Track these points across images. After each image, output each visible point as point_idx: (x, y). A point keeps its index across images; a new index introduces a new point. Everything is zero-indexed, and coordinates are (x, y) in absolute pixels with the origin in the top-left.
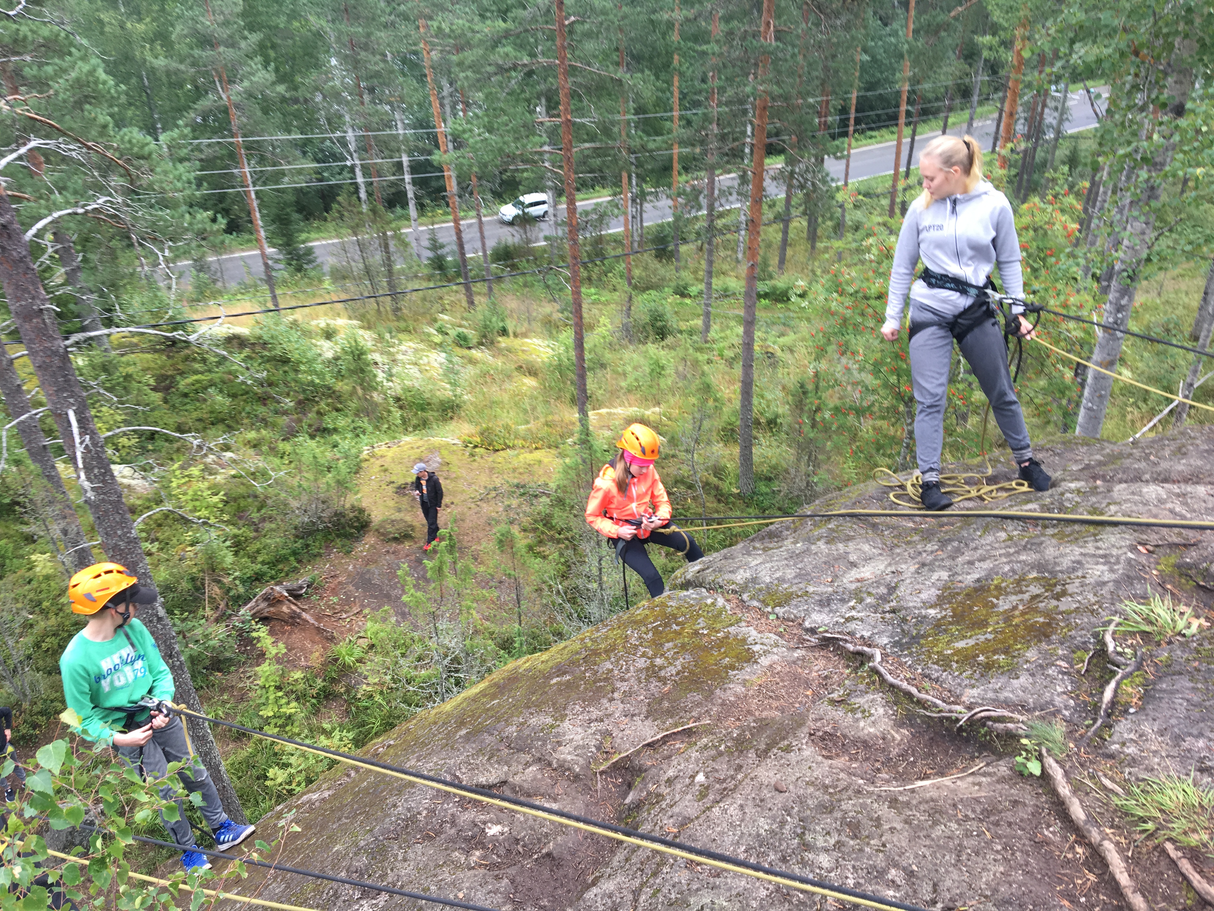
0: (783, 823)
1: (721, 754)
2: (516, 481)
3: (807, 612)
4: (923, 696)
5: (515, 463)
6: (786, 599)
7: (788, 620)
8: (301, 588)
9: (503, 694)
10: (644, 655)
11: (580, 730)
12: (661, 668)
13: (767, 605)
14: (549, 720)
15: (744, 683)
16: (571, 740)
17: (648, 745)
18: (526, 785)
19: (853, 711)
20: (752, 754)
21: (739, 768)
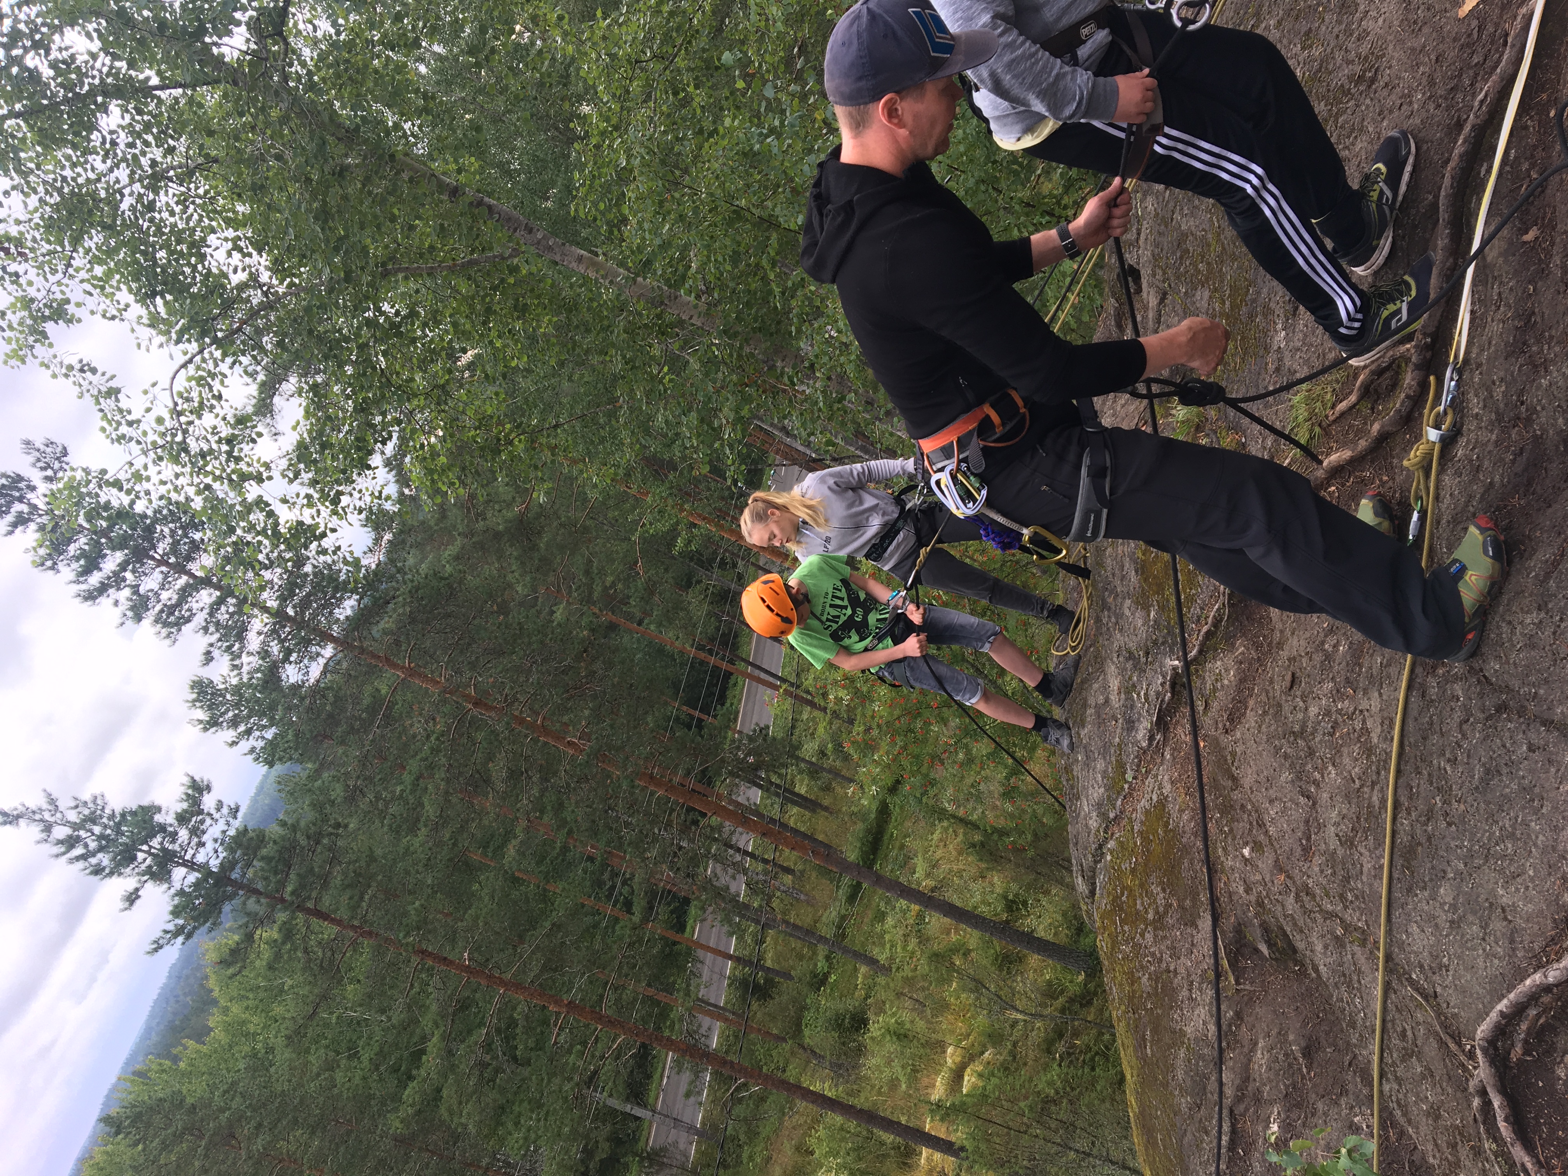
0: (1286, 756)
1: (1231, 830)
3: (1136, 743)
4: (1210, 620)
6: (1121, 767)
7: (1138, 766)
9: (1153, 1128)
10: (1142, 935)
11: (1196, 1011)
12: (1157, 912)
13: (1123, 788)
14: (1182, 1053)
15: (1181, 811)
16: (1205, 1023)
18: (1237, 1082)
19: (1215, 690)
20: (1236, 795)
21: (1243, 806)
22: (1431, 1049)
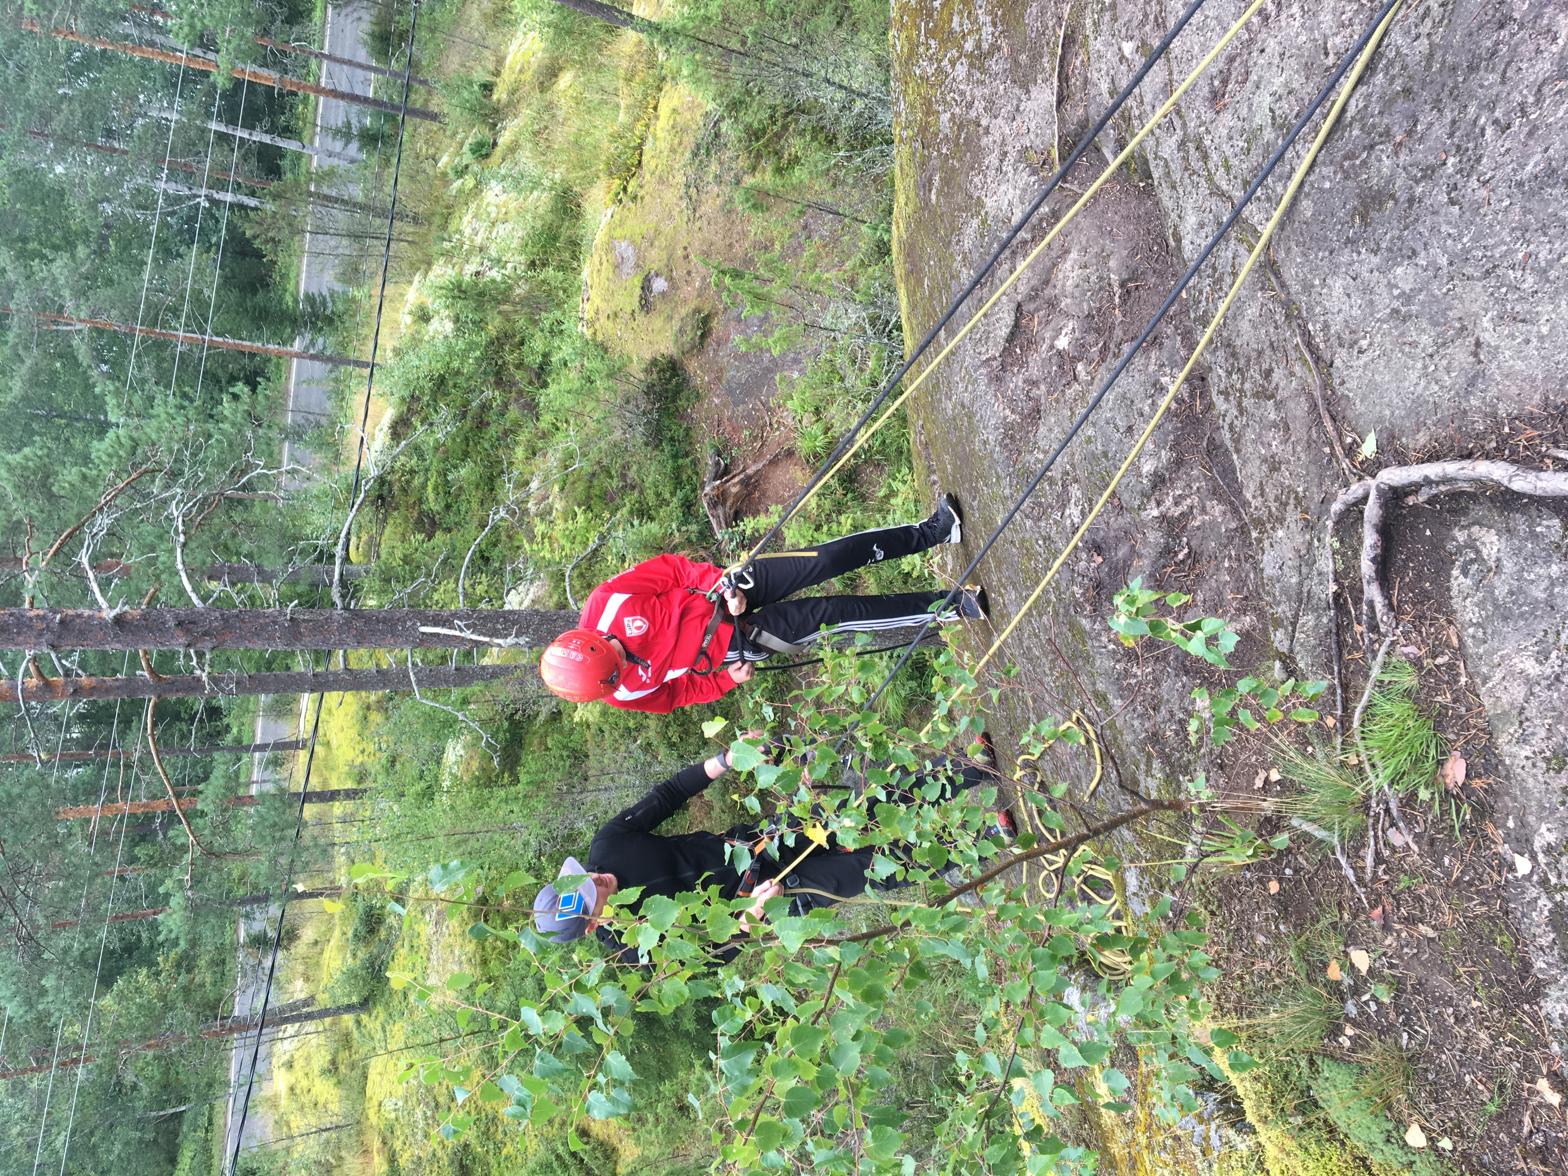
1: (1113, 7)
2: (688, 155)
5: (663, 145)
8: (718, 464)
9: (921, 270)
10: (953, 63)
11: (1003, 188)
12: (978, 46)
14: (975, 222)
16: (1010, 204)
17: (1060, 102)
18: (1034, 282)
22: (1299, 409)
